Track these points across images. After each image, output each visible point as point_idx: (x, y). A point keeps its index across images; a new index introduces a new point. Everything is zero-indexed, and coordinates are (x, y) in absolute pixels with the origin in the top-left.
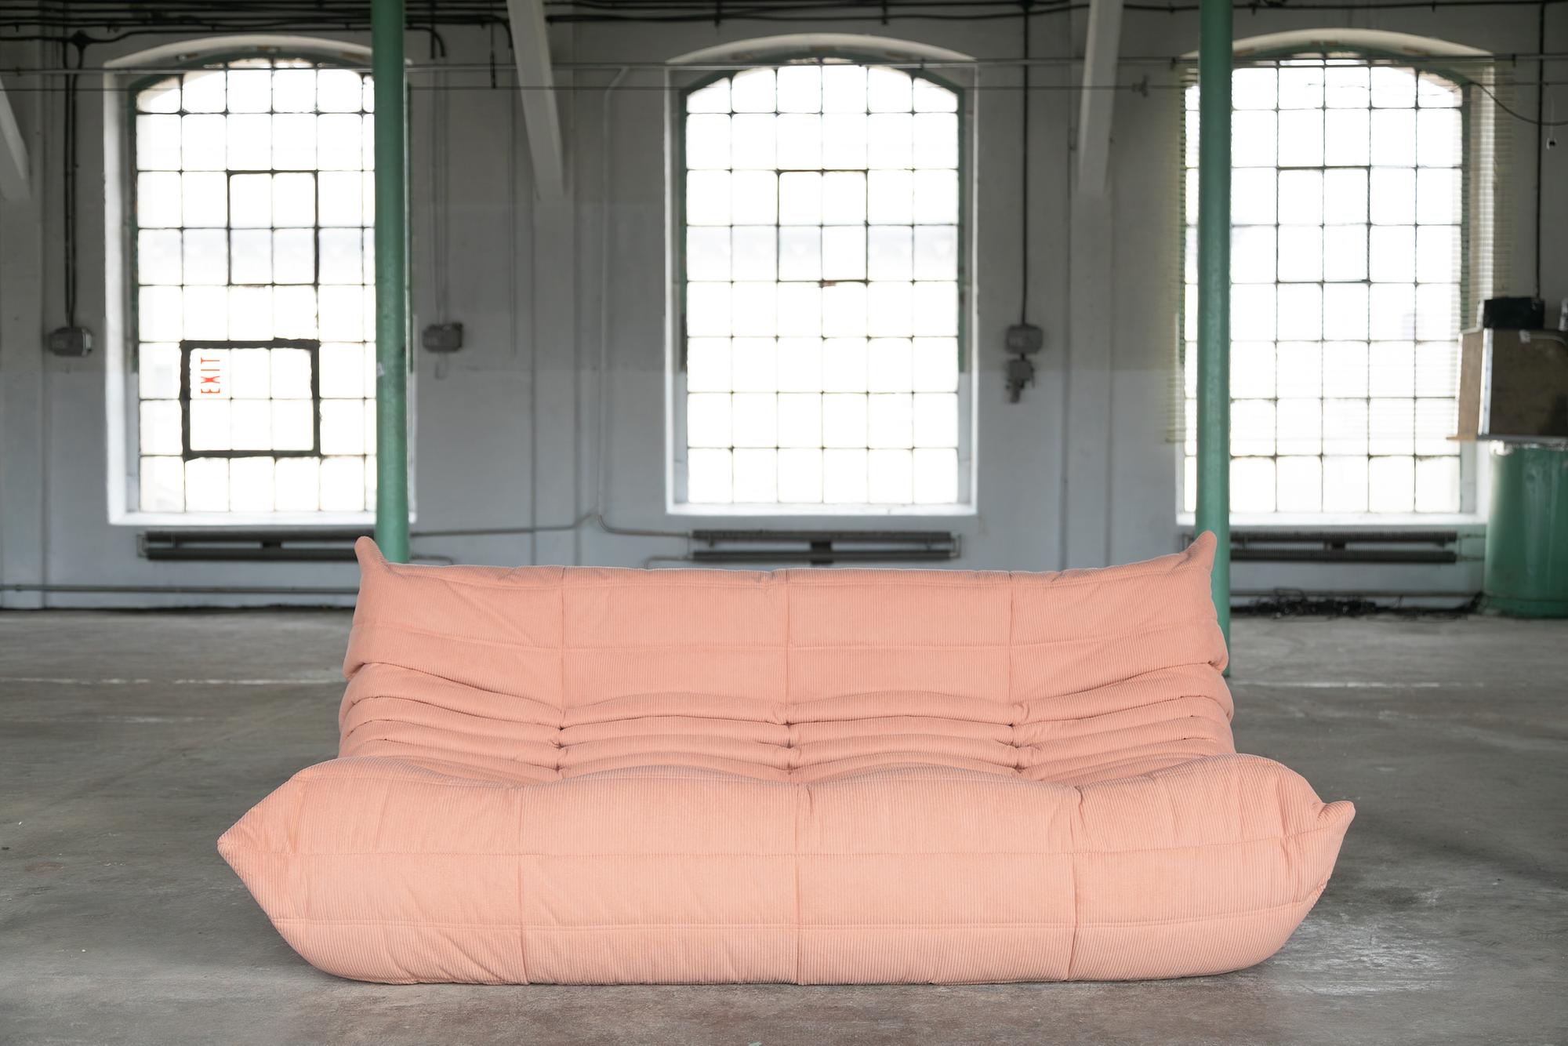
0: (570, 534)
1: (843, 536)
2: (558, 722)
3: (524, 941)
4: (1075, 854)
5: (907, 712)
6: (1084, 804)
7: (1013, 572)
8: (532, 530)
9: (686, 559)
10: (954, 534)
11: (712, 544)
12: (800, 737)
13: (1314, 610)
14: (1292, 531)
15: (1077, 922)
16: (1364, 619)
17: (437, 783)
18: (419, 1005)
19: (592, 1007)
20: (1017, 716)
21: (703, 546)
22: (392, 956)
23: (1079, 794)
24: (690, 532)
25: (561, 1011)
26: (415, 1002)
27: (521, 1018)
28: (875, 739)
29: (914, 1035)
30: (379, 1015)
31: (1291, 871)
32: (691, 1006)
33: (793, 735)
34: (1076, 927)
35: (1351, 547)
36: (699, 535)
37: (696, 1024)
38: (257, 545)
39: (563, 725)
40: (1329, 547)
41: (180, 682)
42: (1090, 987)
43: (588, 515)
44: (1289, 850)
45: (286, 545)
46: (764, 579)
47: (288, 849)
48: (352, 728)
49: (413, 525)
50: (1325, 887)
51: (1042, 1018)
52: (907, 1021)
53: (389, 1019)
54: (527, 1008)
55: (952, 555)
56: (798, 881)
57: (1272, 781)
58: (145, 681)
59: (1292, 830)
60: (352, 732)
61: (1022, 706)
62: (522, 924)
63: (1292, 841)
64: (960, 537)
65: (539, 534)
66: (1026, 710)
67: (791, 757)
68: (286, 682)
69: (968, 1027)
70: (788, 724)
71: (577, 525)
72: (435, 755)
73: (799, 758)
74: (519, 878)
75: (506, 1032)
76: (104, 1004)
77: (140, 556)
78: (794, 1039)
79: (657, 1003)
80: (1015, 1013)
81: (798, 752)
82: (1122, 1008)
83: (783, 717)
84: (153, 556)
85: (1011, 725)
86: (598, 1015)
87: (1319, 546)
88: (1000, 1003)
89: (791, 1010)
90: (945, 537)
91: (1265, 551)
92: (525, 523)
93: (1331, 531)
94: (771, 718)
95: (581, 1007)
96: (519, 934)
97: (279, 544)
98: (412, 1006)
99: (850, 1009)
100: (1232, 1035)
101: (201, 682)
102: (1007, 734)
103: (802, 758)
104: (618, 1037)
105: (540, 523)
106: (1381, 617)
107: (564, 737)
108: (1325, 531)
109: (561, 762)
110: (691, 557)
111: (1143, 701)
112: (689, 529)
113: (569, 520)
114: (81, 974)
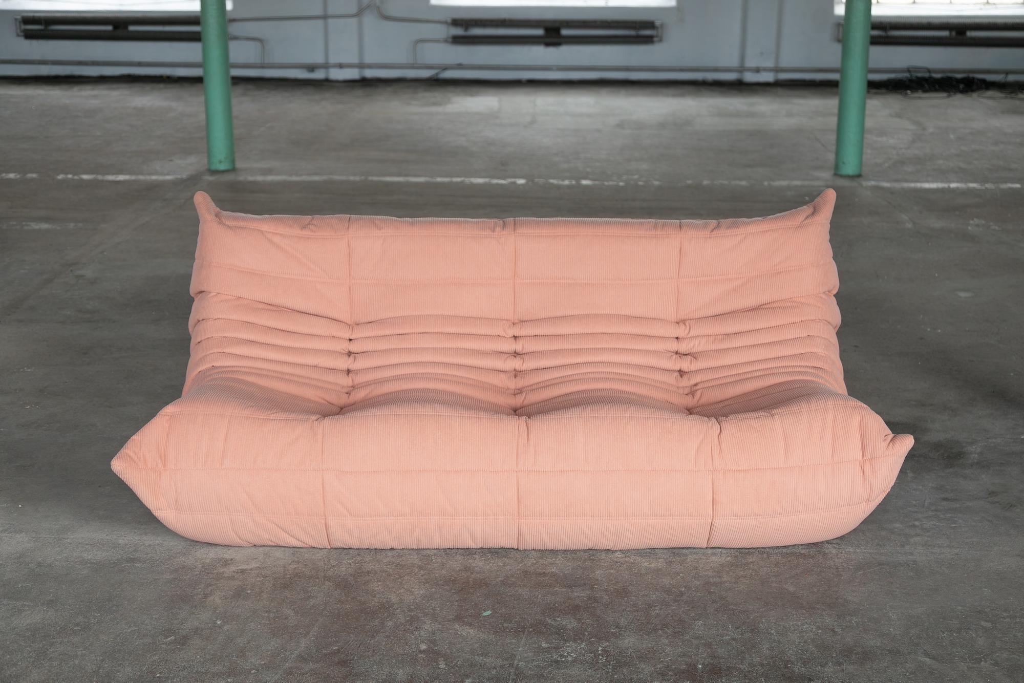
0: (354, 21)
1: (570, 24)
2: (348, 336)
3: (327, 527)
4: (713, 471)
5: (603, 331)
6: (722, 436)
7: (683, 221)
8: (325, 17)
9: (446, 41)
10: (657, 23)
11: (466, 29)
12: (523, 348)
13: (937, 87)
14: (925, 21)
15: (713, 516)
16: (975, 95)
17: (262, 417)
18: (256, 568)
19: (376, 572)
20: (681, 331)
21: (459, 31)
22: (236, 534)
23: (719, 426)
24: (449, 20)
25: (354, 577)
26: (253, 565)
27: (327, 583)
28: (578, 351)
29: (596, 604)
30: (229, 578)
31: (865, 485)
32: (444, 572)
33: (518, 346)
34: (712, 519)
35: (970, 34)
36: (456, 23)
37: (447, 591)
38: (110, 28)
39: (352, 338)
40: (954, 33)
41: (60, 177)
42: (721, 552)
43: (368, 6)
44: (865, 469)
45: (132, 28)
46: (498, 229)
47: (160, 465)
48: (199, 340)
49: (230, 11)
50: (889, 490)
51: (685, 587)
52: (592, 588)
53: (237, 583)
54: (330, 573)
55: (655, 39)
56: (518, 490)
57: (856, 420)
58: (34, 175)
59: (868, 456)
60: (199, 342)
61: (685, 324)
62: (325, 516)
63: (868, 463)
64: (662, 25)
65: (330, 21)
66: (688, 327)
67: (516, 364)
68: (141, 177)
69: (634, 596)
70: (515, 337)
71: (359, 13)
72: (259, 365)
73: (522, 366)
74: (323, 487)
75: (317, 597)
76: (39, 565)
77: (18, 35)
78: (514, 608)
79: (420, 568)
80: (666, 581)
81: (522, 361)
82: (742, 576)
83: (512, 332)
84: (29, 36)
85: (677, 338)
86: (380, 581)
87: (945, 33)
88: (659, 570)
89: (513, 576)
90: (650, 25)
91: (902, 37)
92: (319, 12)
93: (956, 21)
94: (502, 334)
95: (368, 572)
96: (323, 521)
97: (126, 27)
98: (251, 570)
99: (554, 575)
100: (814, 608)
101: (76, 177)
102: (674, 346)
103: (524, 365)
104: (394, 604)
105: (330, 11)
106: (990, 93)
107: (353, 347)
108: (951, 21)
109: (351, 367)
110: (450, 40)
111: (773, 323)
112: (448, 18)
113: (354, 10)
114: (21, 531)
